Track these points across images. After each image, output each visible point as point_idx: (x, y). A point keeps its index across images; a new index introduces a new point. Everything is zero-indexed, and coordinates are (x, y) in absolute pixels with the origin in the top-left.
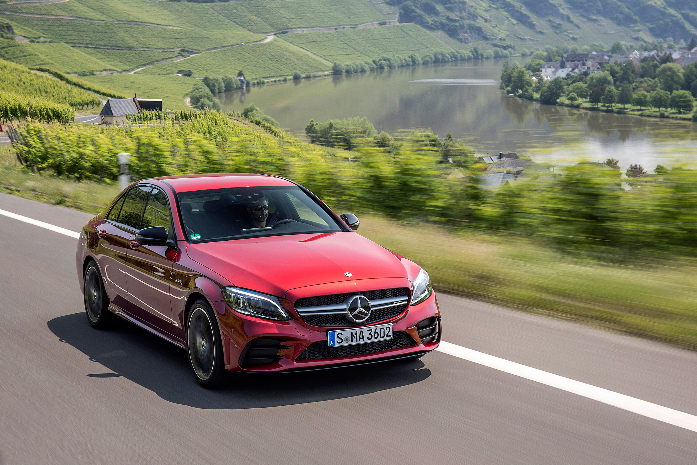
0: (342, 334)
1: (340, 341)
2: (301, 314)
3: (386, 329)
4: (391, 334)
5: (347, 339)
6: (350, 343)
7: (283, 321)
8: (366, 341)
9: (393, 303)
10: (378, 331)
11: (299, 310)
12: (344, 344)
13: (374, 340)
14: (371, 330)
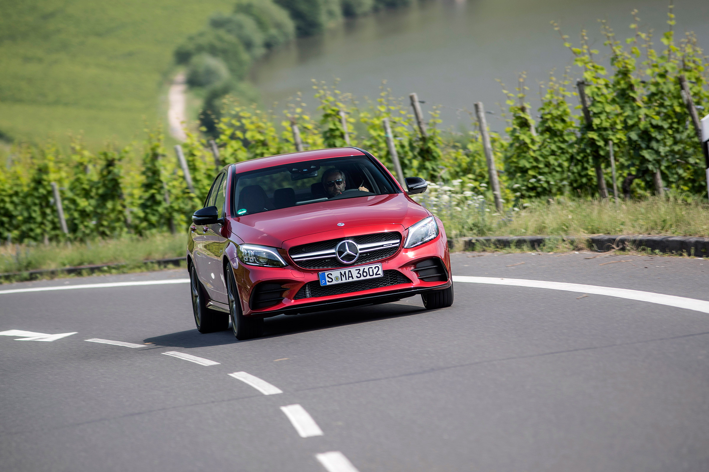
0: (331, 274)
1: (330, 280)
2: (295, 260)
3: (375, 268)
4: (380, 272)
5: (337, 278)
6: (340, 282)
7: (282, 267)
8: (355, 279)
9: (382, 246)
10: (366, 270)
11: (293, 257)
12: (334, 282)
13: (362, 278)
14: (359, 270)
